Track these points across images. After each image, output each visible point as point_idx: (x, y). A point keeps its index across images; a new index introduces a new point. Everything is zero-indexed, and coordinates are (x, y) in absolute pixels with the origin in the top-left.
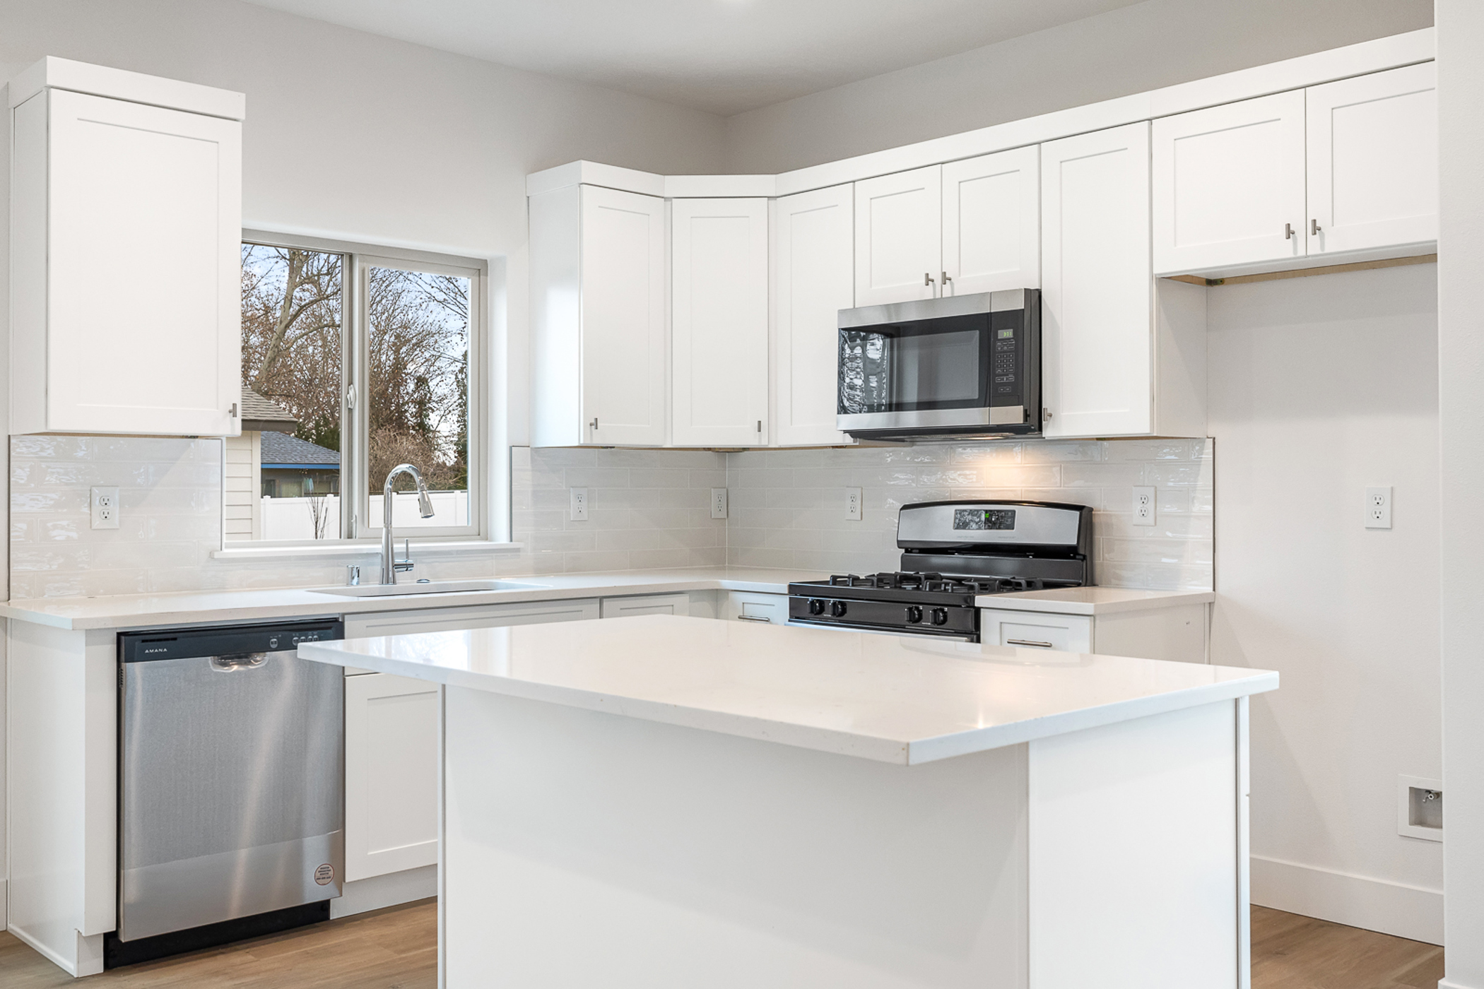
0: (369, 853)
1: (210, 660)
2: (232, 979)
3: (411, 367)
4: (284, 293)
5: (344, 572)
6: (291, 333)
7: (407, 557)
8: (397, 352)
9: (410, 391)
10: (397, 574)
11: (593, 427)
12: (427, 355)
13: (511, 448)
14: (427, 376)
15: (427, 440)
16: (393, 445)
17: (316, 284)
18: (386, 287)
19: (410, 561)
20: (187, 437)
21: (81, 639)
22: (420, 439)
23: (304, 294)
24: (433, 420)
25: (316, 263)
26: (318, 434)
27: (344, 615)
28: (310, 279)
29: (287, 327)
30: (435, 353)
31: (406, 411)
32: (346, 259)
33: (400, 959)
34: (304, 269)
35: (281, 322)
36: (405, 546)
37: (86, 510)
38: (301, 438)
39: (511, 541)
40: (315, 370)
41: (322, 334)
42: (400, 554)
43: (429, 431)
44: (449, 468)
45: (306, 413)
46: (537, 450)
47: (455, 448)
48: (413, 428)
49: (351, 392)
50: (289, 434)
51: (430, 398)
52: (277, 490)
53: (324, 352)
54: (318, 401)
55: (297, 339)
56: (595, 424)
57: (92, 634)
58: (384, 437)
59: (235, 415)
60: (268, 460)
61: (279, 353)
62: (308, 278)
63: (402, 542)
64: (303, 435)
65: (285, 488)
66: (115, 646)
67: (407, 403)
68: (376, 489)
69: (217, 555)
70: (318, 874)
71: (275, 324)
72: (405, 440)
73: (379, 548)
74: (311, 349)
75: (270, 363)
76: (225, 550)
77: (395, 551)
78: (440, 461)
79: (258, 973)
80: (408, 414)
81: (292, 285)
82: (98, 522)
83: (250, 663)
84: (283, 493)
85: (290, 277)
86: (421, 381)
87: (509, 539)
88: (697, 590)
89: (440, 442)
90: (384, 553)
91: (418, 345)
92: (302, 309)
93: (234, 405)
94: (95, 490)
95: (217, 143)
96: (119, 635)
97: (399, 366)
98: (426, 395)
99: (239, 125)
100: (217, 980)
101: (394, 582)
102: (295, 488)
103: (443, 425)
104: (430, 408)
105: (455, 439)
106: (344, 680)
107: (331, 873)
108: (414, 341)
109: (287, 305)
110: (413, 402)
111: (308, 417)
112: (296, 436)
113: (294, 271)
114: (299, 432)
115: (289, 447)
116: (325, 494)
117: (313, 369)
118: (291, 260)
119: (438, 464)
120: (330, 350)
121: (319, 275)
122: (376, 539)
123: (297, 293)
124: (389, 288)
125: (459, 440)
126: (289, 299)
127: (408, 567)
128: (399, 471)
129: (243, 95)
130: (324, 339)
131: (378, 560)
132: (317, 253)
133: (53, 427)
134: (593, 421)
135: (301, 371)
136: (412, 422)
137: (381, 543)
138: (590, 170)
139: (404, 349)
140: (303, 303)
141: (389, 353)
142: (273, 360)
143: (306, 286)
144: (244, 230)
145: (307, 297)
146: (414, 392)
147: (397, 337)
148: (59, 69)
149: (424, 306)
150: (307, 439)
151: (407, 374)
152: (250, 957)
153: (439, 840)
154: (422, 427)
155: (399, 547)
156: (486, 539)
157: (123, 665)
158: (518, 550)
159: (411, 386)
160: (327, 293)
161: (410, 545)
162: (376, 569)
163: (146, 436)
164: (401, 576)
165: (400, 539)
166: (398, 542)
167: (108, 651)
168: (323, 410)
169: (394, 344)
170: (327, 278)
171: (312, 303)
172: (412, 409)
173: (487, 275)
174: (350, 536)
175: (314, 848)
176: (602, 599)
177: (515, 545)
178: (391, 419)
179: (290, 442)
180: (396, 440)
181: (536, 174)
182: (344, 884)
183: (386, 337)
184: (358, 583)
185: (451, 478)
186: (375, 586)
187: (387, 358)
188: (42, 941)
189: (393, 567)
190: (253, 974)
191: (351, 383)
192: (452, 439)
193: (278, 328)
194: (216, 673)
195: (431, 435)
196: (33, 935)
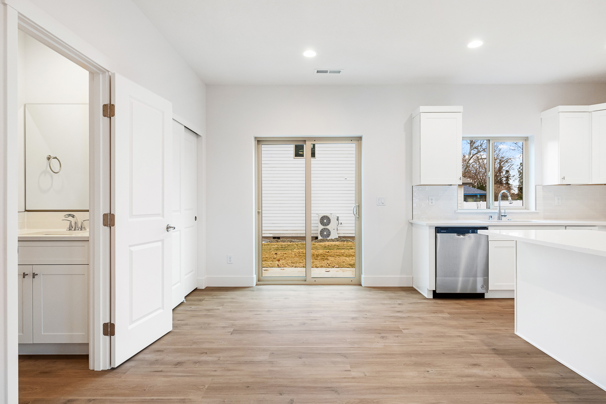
0: (495, 284)
1: (455, 234)
2: (461, 305)
3: (504, 168)
4: (469, 152)
5: (487, 216)
6: (471, 162)
7: (505, 214)
8: (500, 164)
9: (504, 175)
10: (502, 218)
11: (563, 179)
12: (509, 164)
13: (536, 186)
14: (509, 170)
15: (509, 187)
16: (499, 189)
17: (477, 149)
18: (497, 147)
19: (505, 215)
20: (449, 185)
21: (428, 228)
22: (507, 187)
23: (474, 151)
24: (511, 182)
25: (477, 144)
26: (478, 186)
27: (488, 226)
28: (475, 148)
29: (470, 160)
30: (511, 164)
31: (503, 180)
32: (488, 141)
33: (504, 310)
34: (474, 145)
35: (468, 159)
36: (504, 211)
37: (428, 201)
38: (473, 187)
39: (536, 210)
40: (477, 170)
41: (478, 161)
42: (503, 213)
43: (509, 185)
44: (516, 194)
45: (475, 181)
46: (544, 186)
47: (518, 189)
48: (505, 184)
49: (489, 173)
50: (470, 186)
51: (510, 176)
52: (467, 200)
53: (479, 166)
54: (478, 178)
55: (472, 163)
56: (564, 178)
57: (430, 227)
58: (496, 186)
59: (461, 180)
60: (465, 193)
61: (468, 167)
62: (475, 147)
63: (504, 210)
64: (474, 187)
65: (469, 200)
66: (435, 230)
67: (503, 177)
68: (496, 199)
69: (456, 212)
70: (482, 287)
71: (466, 160)
72: (502, 187)
73: (497, 211)
74: (475, 165)
75: (465, 169)
76: (458, 211)
77: (501, 212)
78: (513, 193)
79: (467, 306)
80: (503, 181)
81: (471, 150)
82: (430, 204)
83: (465, 236)
84: (469, 201)
85: (470, 148)
86: (507, 172)
87: (535, 210)
88: (601, 226)
89: (513, 187)
90: (498, 212)
91: (506, 162)
92: (473, 155)
93: (461, 177)
94: (430, 197)
95: (456, 118)
96: (436, 227)
97: (501, 168)
98: (508, 175)
99: (461, 113)
100: (458, 305)
101: (501, 220)
102: (472, 200)
103: (514, 183)
104: (510, 179)
105: (518, 186)
106: (488, 242)
107: (485, 287)
108: (505, 161)
109: (469, 155)
110: (505, 177)
111: (475, 182)
112: (472, 187)
113: (471, 146)
114: (473, 186)
115: (470, 189)
116: (480, 201)
117: (476, 170)
118: (471, 143)
119: (512, 193)
120: (481, 165)
121: (478, 146)
122: (497, 209)
123: (472, 151)
124: (498, 148)
125: (519, 187)
126: (470, 153)
127: (505, 216)
128: (503, 192)
129: (462, 106)
130: (479, 162)
131: (497, 214)
132: (478, 140)
133: (422, 184)
134: (563, 178)
135: (473, 171)
136: (504, 182)
137: (497, 210)
138: (561, 108)
139: (502, 163)
140: (474, 154)
141: (498, 165)
142: (466, 168)
143: (474, 150)
144: (463, 137)
145: (475, 152)
146: (505, 174)
147: (500, 160)
148: (422, 108)
149: (508, 151)
150: (475, 188)
151: (503, 170)
152: (465, 302)
153: (515, 284)
154: (507, 184)
155: (502, 211)
156: (528, 210)
157: (437, 234)
158: (538, 213)
159: (504, 173)
160: (480, 151)
161: (506, 211)
162: (496, 216)
163: (442, 185)
164: (503, 218)
165: (503, 209)
166: (502, 210)
167: (434, 231)
168: (479, 180)
169: (499, 162)
170: (480, 147)
171: (476, 154)
172: (504, 179)
173: (528, 141)
174: (489, 208)
175: (480, 281)
176: (566, 226)
177: (537, 211)
178: (498, 182)
179: (471, 189)
180: (500, 187)
181: (543, 112)
182: (488, 290)
183: (497, 161)
184: (491, 220)
185: (516, 197)
186: (496, 220)
187: (497, 166)
188: (420, 290)
189: (501, 216)
190: (466, 306)
191: (489, 171)
192: (516, 187)
193: (467, 161)
194: (457, 237)
195: (510, 186)
196: (418, 289)
